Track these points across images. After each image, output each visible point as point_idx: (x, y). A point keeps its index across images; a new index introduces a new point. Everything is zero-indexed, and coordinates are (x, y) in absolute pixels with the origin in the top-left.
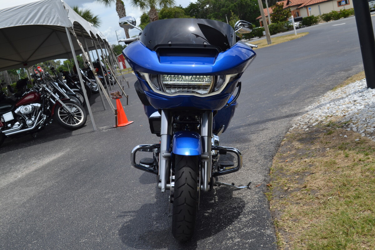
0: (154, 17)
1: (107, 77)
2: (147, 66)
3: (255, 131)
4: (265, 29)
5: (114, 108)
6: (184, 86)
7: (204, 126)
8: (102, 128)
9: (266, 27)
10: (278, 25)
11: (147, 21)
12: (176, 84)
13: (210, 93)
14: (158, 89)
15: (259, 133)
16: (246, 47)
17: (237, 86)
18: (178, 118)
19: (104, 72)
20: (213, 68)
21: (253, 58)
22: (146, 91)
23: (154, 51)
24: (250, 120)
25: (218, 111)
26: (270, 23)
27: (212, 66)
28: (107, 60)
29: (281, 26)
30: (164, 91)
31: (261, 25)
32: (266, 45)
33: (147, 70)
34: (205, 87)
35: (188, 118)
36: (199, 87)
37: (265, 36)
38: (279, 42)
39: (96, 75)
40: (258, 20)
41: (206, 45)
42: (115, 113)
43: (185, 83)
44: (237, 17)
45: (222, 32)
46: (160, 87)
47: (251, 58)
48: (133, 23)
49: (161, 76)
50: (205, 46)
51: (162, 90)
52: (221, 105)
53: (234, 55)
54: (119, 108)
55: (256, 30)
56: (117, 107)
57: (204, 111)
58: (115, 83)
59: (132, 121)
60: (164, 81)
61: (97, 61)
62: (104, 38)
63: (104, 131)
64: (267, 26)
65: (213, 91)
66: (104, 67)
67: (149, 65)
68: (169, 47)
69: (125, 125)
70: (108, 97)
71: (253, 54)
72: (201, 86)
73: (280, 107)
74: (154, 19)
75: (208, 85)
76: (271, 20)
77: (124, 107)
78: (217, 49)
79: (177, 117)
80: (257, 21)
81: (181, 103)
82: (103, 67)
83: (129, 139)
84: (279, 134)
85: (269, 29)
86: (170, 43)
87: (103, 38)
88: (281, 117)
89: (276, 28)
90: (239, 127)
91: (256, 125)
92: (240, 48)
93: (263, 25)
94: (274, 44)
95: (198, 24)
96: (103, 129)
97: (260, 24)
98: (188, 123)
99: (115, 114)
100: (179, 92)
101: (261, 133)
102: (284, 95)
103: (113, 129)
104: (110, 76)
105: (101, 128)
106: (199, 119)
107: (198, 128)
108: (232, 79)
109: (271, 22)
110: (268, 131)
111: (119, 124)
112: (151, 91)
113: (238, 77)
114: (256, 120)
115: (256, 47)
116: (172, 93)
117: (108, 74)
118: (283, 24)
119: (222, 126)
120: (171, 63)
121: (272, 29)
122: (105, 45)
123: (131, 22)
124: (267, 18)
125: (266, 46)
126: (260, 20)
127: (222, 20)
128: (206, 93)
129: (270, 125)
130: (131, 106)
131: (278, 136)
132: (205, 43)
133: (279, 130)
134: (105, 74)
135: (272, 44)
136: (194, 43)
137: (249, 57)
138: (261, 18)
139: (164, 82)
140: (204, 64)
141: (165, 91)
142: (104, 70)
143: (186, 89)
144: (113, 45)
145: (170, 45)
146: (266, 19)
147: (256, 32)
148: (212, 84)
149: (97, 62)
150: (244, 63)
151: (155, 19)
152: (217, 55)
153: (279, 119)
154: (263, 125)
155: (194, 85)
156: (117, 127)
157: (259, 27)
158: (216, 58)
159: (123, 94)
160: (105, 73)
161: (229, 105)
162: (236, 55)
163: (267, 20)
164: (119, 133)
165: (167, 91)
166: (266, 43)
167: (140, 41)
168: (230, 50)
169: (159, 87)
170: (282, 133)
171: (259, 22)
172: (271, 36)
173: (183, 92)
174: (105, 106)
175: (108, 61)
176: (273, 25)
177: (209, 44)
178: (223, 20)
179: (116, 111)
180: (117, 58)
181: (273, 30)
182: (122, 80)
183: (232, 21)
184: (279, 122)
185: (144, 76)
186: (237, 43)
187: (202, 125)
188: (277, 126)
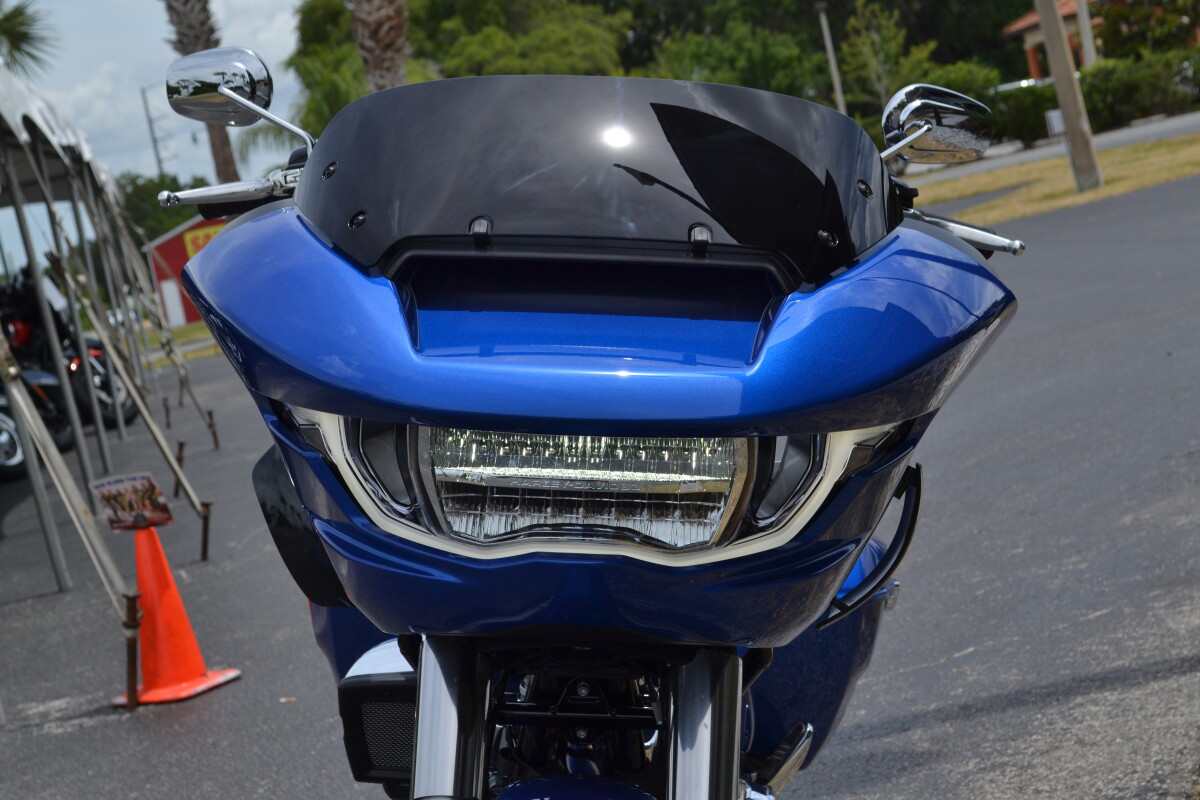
0: (383, 12)
1: (79, 378)
2: (336, 368)
3: (1001, 753)
4: (1061, 98)
5: (117, 586)
6: (563, 499)
7: (690, 741)
8: (42, 708)
9: (1068, 80)
10: (1142, 73)
11: (335, 34)
12: (514, 484)
13: (726, 538)
14: (404, 510)
15: (1030, 766)
16: (950, 253)
17: (897, 494)
18: (523, 690)
19: (64, 349)
20: (750, 389)
21: (998, 321)
22: (328, 521)
23: (383, 273)
24: (973, 678)
25: (775, 649)
26: (1092, 60)
27: (744, 380)
28: (82, 278)
29: (1157, 76)
30: (436, 526)
31: (1032, 67)
32: (1066, 193)
33: (332, 398)
34: (695, 506)
35: (584, 692)
36: (660, 504)
37: (1059, 135)
38: (1148, 180)
39: (14, 378)
40: (1019, 37)
41: (704, 244)
42: (123, 615)
43: (572, 480)
44: (890, 16)
45: (803, 156)
46: (414, 500)
47: (986, 326)
48: (253, 91)
49: (425, 432)
50: (701, 248)
51: (425, 519)
52: (796, 615)
53: (881, 307)
54: (151, 585)
55: (1007, 97)
56: (141, 584)
57: (688, 654)
58: (132, 415)
59: (230, 666)
60: (443, 465)
61: (21, 279)
62: (71, 140)
63: (53, 729)
64: (1070, 78)
65: (743, 526)
66: (64, 318)
67: (348, 364)
68: (472, 253)
69: (184, 694)
70: (83, 517)
71: (1000, 295)
72: (675, 497)
73: (1155, 598)
74: (380, 24)
75: (712, 489)
76: (1095, 37)
77: (183, 574)
78: (772, 268)
79: (520, 680)
80: (1011, 46)
81: (544, 605)
82: (56, 315)
83: (207, 786)
84: (1156, 776)
85: (1087, 96)
86: (481, 227)
87: (65, 142)
88: (1165, 661)
89: (1130, 90)
90: (903, 725)
91: (1010, 712)
92: (911, 262)
93: (1044, 72)
94: (1118, 189)
95: (654, 106)
96: (45, 716)
97: (1025, 62)
98: (584, 723)
99: (127, 625)
100: (531, 532)
101: (1042, 771)
102: (1182, 521)
103: (113, 718)
104: (99, 374)
105: (35, 709)
106: (653, 698)
107: (649, 754)
108: (870, 453)
109: (1098, 50)
110: (1083, 756)
111: (149, 687)
112: (358, 521)
113: (905, 439)
114: (1011, 678)
115: (1015, 251)
116: (487, 536)
117: (90, 359)
118: (1168, 65)
119: (800, 728)
120: (486, 353)
121: (1104, 93)
122: (76, 185)
123: (239, 82)
124: (1072, 28)
125: (1068, 201)
126: (1031, 41)
127: (794, 33)
128: (701, 539)
129: (1095, 716)
130: (228, 566)
131: (1147, 790)
132: (700, 235)
133: (1156, 748)
134: (71, 360)
135: (1104, 192)
136: (631, 227)
137: (972, 319)
138: (1035, 27)
139: (438, 471)
140: (689, 361)
141: (444, 526)
142: (63, 332)
143: (578, 518)
144: (123, 176)
145: (482, 241)
146: (1065, 31)
147: (1001, 112)
148: (739, 485)
149: (24, 285)
150: (945, 356)
151: (385, 28)
152: (776, 308)
153: (1155, 678)
154: (1052, 712)
155: (625, 489)
156: (134, 703)
157: (1024, 83)
158: (767, 326)
159: (181, 493)
160: (70, 352)
161: (844, 609)
162: (890, 306)
163: (1070, 39)
164: (145, 744)
165: (461, 524)
166: (1069, 180)
167: (297, 211)
168: (853, 274)
169: (407, 501)
170: (1174, 772)
171: (1022, 52)
172: (1099, 141)
173: (558, 531)
174: (63, 564)
175: (94, 287)
176: (1107, 74)
177: (726, 238)
178: (804, 36)
179: (132, 603)
180: (144, 256)
181: (1110, 99)
182: (173, 402)
183: (859, 41)
184: (1154, 700)
185: (314, 429)
186: (899, 230)
187: (675, 731)
188: (1139, 726)
